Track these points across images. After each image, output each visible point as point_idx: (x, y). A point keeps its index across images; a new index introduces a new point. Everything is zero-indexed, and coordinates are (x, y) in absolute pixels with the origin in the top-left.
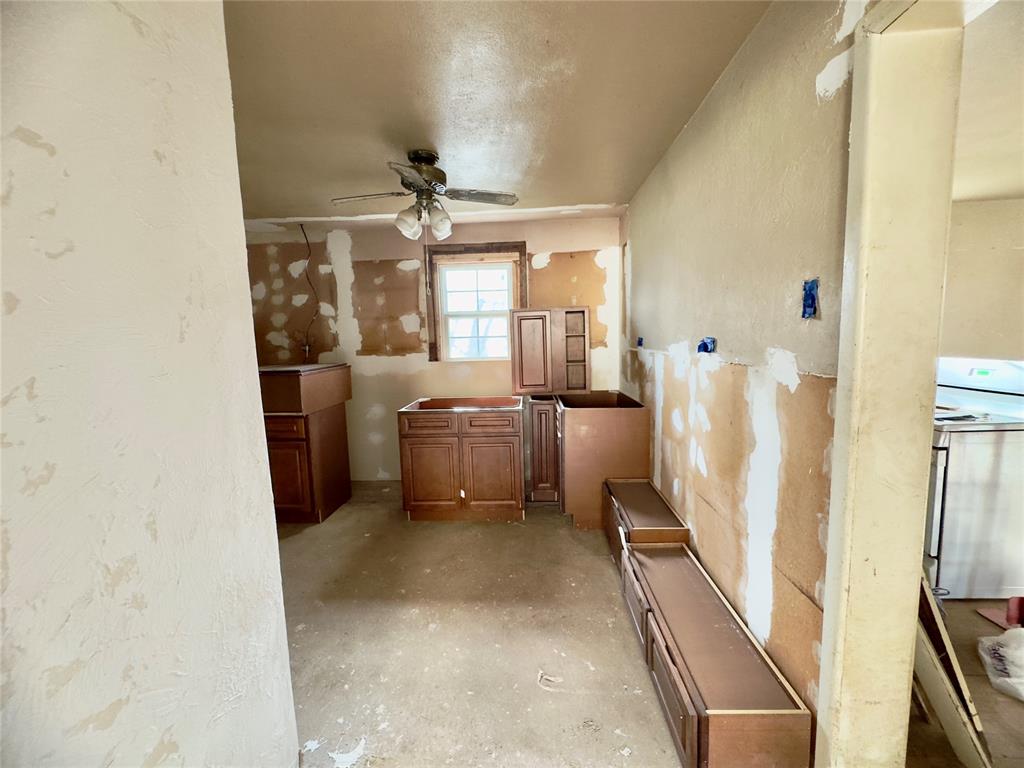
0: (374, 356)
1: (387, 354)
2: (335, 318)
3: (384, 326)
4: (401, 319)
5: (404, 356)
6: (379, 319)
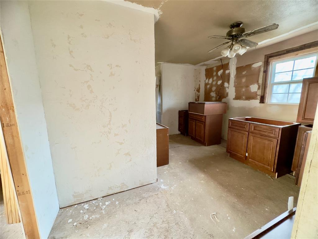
0: (238, 100)
1: (243, 100)
2: (228, 88)
3: (244, 90)
4: (250, 86)
5: (249, 100)
6: (242, 87)
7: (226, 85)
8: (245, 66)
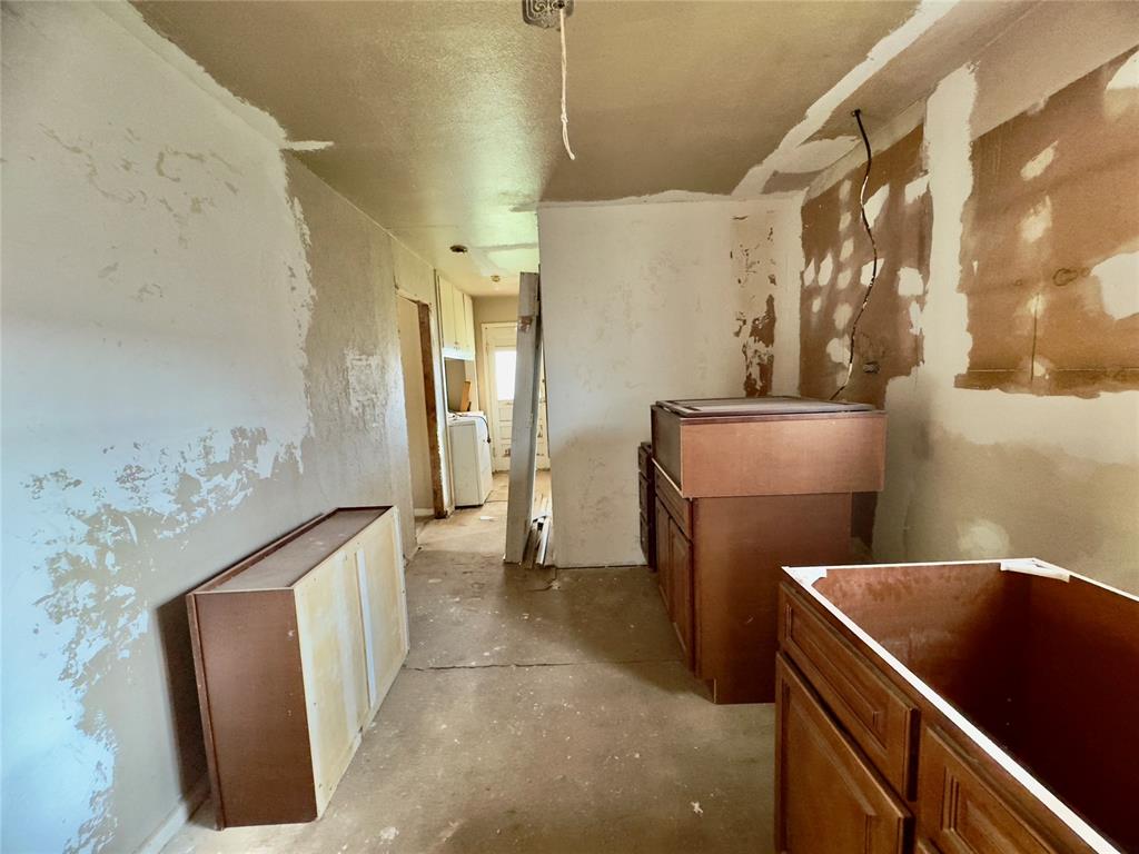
0: (995, 393)
1: (1033, 386)
2: (921, 300)
3: (1036, 305)
4: (1097, 271)
5: (1093, 395)
6: (1022, 286)
7: (908, 280)
8: (1042, 105)
